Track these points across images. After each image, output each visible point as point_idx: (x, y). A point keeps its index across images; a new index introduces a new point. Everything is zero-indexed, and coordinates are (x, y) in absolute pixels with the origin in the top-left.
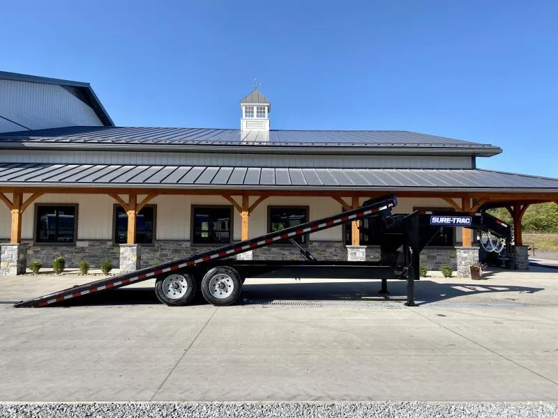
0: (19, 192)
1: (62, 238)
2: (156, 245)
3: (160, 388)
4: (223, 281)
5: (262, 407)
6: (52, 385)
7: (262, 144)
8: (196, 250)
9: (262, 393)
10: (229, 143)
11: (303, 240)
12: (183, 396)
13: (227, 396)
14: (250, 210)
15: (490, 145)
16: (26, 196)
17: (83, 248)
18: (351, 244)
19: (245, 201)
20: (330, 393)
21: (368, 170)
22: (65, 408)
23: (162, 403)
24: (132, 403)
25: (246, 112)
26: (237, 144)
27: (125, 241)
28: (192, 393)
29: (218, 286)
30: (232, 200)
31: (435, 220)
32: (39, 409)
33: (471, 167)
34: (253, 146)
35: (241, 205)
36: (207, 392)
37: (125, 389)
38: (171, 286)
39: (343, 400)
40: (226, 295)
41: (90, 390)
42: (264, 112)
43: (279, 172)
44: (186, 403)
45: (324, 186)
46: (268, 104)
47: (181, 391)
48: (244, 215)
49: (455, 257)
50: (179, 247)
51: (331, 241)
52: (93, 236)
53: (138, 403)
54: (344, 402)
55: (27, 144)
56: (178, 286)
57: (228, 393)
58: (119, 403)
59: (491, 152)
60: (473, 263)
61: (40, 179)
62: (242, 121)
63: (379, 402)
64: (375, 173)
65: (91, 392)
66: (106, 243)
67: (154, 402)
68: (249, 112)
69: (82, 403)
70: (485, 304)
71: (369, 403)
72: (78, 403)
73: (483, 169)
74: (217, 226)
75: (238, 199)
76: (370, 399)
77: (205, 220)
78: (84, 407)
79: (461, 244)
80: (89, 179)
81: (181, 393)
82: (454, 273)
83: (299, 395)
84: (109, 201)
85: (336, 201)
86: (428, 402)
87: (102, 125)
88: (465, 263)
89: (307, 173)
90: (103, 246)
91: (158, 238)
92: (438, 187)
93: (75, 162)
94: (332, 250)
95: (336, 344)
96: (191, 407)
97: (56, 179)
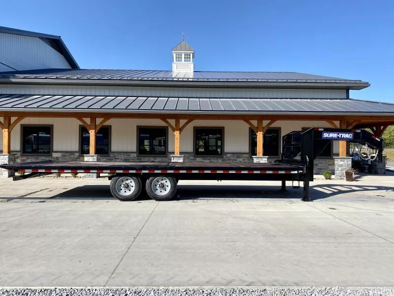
0: (7, 115)
1: (41, 151)
2: (111, 155)
3: (113, 273)
4: (162, 182)
5: (203, 291)
6: (20, 270)
7: (190, 80)
8: (141, 159)
9: (202, 279)
10: (165, 79)
11: (220, 152)
12: (132, 281)
13: (172, 281)
14: (180, 130)
15: (360, 81)
16: (13, 119)
17: (57, 157)
18: (256, 155)
19: (177, 123)
20: (260, 278)
21: (269, 100)
22: (29, 293)
23: (114, 288)
24: (89, 288)
25: (176, 58)
26: (171, 79)
27: (88, 152)
28: (140, 278)
29: (158, 186)
30: (167, 122)
31: (326, 135)
32: (6, 293)
33: (345, 98)
34: (183, 81)
35: (174, 126)
36: (154, 276)
37: (83, 274)
38: (123, 186)
39: (274, 285)
40: (164, 193)
41: (53, 275)
42: (190, 58)
43: (202, 101)
44: (136, 288)
45: (237, 111)
46: (193, 52)
47: (131, 276)
48: (177, 133)
49: (334, 164)
50: (128, 157)
51: (241, 153)
52: (64, 149)
53: (94, 288)
54: (275, 287)
55: (13, 80)
56: (128, 186)
57: (172, 278)
58: (77, 288)
59: (361, 86)
60: (347, 169)
61: (23, 105)
62: (173, 64)
63: (304, 288)
64: (274, 101)
65: (54, 277)
66: (74, 154)
67: (107, 287)
68: (179, 58)
69: (45, 288)
70: (362, 200)
71: (296, 288)
72: (41, 288)
73: (355, 99)
74: (156, 142)
75: (172, 122)
76: (297, 284)
77: (146, 138)
78: (46, 292)
79: (338, 155)
80: (60, 106)
81: (131, 279)
82: (333, 177)
83: (234, 280)
84: (76, 123)
85: (245, 123)
86: (347, 288)
87: (70, 68)
88: (342, 169)
89: (223, 101)
90: (72, 156)
91: (112, 150)
92: (322, 112)
93: (50, 94)
94: (241, 160)
95: (255, 232)
96: (140, 292)
97: (35, 105)
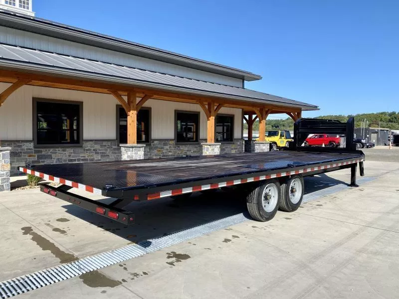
40: (296, 200)
42: (28, 4)
51: (167, 140)
94: (167, 147)
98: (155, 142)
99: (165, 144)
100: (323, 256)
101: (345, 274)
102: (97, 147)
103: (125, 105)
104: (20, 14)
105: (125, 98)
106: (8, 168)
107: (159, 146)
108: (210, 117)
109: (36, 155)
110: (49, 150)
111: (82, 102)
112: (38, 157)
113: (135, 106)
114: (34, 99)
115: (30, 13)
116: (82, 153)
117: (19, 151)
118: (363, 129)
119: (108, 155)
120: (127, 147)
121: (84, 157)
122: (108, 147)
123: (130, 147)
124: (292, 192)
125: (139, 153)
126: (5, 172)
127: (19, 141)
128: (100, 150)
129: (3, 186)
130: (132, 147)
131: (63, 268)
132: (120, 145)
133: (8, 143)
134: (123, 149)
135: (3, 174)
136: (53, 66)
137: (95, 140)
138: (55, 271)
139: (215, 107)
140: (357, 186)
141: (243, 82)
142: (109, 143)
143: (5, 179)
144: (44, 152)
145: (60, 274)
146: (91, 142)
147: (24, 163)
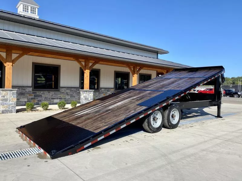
11: (96, 88)
68: (26, 9)
98: (102, 89)
99: (108, 91)
100: (179, 152)
101: (187, 161)
102: (68, 91)
103: (83, 67)
104: (27, 16)
105: (83, 63)
106: (15, 100)
107: (104, 92)
108: (134, 75)
109: (33, 95)
110: (41, 92)
111: (60, 66)
112: (34, 96)
113: (89, 68)
114: (33, 63)
115: (36, 16)
116: (59, 94)
117: (24, 92)
118: (239, 86)
119: (74, 96)
120: (83, 91)
121: (60, 97)
122: (74, 92)
123: (85, 91)
124: (172, 117)
125: (90, 94)
126: (13, 102)
127: (24, 86)
128: (69, 93)
129: (12, 110)
130: (87, 91)
131: (30, 150)
132: (80, 90)
133: (18, 87)
134: (81, 92)
135: (12, 104)
136: (41, 44)
137: (67, 87)
138: (25, 151)
139: (138, 69)
140: (221, 117)
141: (157, 55)
142: (75, 89)
143: (13, 106)
144: (38, 93)
145: (27, 153)
146: (64, 88)
147: (26, 99)
